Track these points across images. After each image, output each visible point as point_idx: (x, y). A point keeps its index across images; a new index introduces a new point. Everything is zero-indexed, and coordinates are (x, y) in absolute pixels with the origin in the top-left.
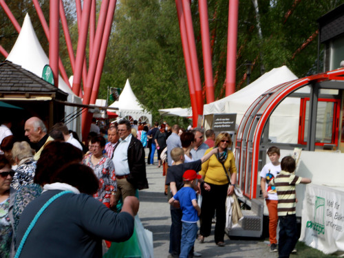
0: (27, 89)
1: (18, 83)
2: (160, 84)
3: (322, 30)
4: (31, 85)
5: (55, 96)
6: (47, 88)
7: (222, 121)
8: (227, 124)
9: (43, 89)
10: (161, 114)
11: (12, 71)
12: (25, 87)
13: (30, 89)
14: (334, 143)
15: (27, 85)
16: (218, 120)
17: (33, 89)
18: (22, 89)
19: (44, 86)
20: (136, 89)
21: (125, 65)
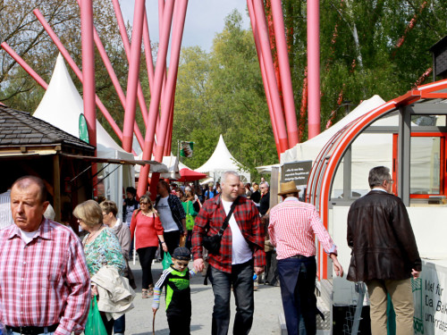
0: (22, 141)
1: (12, 134)
2: (257, 138)
3: (437, 60)
4: (28, 136)
5: (60, 149)
6: (50, 139)
7: (294, 172)
8: (301, 176)
9: (44, 140)
10: (259, 172)
11: (6, 119)
12: (20, 138)
13: (26, 141)
14: (444, 194)
15: (23, 136)
16: (289, 170)
17: (31, 141)
18: (17, 141)
19: (45, 136)
20: (232, 145)
21: (221, 120)
